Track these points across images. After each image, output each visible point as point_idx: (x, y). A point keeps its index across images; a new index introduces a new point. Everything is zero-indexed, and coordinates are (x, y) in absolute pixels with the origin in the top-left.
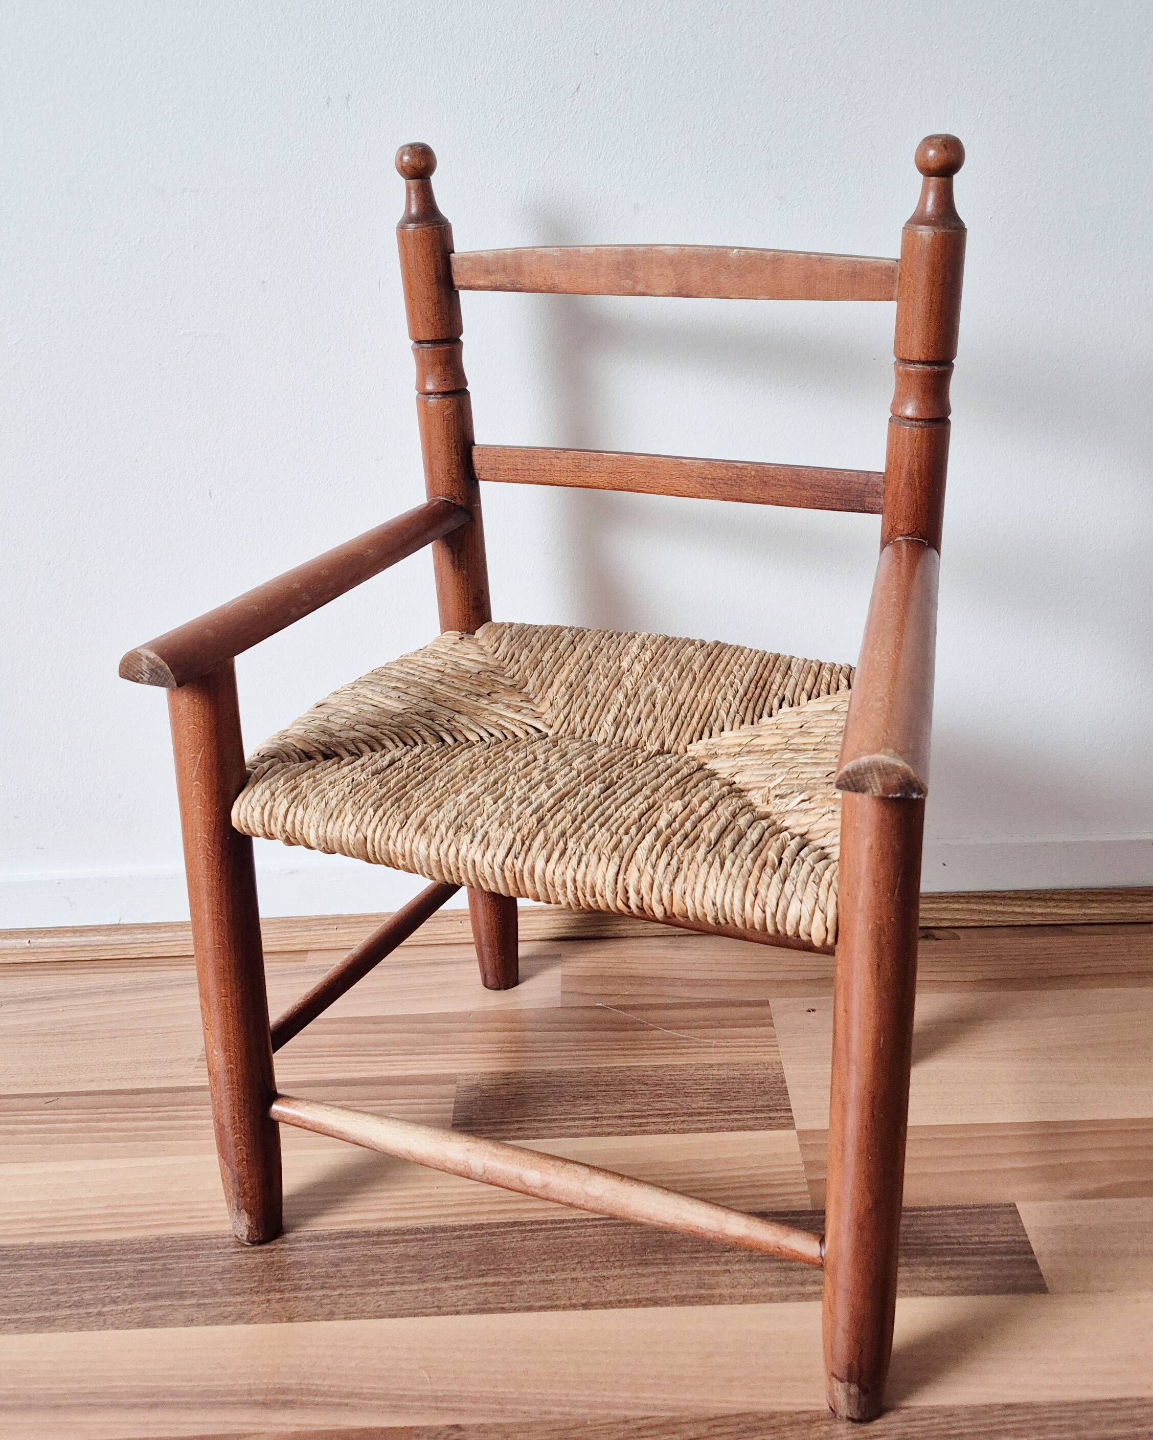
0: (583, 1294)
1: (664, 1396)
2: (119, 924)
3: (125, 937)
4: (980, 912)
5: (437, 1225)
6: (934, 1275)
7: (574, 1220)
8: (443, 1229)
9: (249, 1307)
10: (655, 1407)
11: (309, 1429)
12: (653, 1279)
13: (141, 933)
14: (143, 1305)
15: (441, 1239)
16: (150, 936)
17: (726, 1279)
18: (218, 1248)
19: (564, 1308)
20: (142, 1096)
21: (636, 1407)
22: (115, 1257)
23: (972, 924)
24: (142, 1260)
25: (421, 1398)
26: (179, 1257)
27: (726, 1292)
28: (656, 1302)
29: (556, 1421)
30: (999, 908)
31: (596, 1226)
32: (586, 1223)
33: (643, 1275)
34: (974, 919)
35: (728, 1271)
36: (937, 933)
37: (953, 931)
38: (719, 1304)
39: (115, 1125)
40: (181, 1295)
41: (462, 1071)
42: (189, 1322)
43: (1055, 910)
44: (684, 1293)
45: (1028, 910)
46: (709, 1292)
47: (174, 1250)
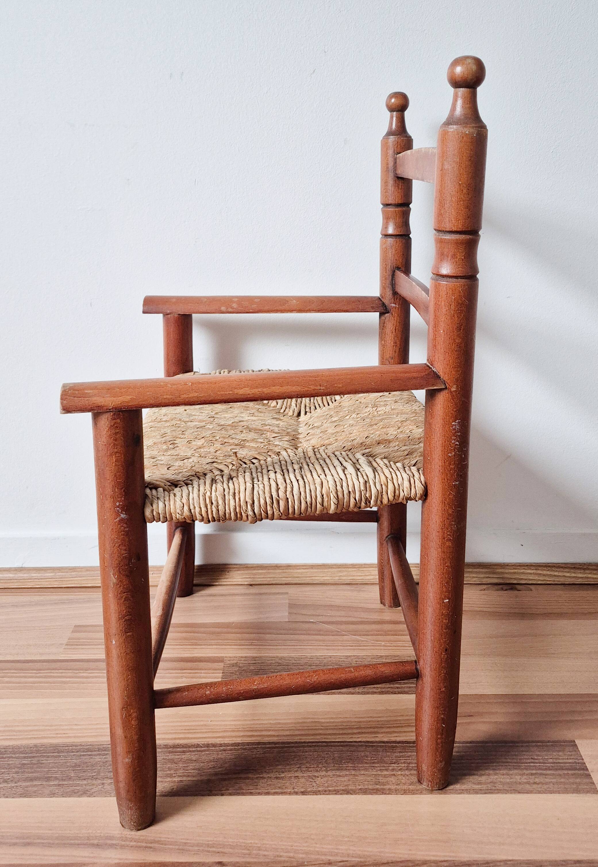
0: (302, 786)
1: (354, 848)
2: (22, 567)
3: (25, 575)
4: (544, 575)
5: (210, 742)
6: (525, 781)
7: (296, 742)
8: (214, 745)
9: (90, 787)
10: (348, 855)
11: (127, 862)
12: (346, 779)
13: (35, 573)
14: (24, 784)
15: (213, 751)
16: (40, 575)
17: (393, 779)
18: (73, 752)
19: (290, 794)
20: (30, 664)
21: (337, 855)
22: (9, 756)
23: (539, 582)
24: (25, 757)
25: (198, 845)
26: (48, 757)
27: (393, 787)
28: (348, 792)
29: (284, 862)
30: (556, 574)
31: (310, 746)
32: (303, 744)
33: (340, 776)
34: (540, 579)
35: (394, 775)
36: (518, 587)
37: (528, 586)
38: (388, 794)
39: (13, 680)
40: (48, 779)
41: (227, 655)
42: (53, 795)
43: (590, 576)
44: (366, 787)
45: (573, 575)
46: (382, 787)
47: (44, 753)
